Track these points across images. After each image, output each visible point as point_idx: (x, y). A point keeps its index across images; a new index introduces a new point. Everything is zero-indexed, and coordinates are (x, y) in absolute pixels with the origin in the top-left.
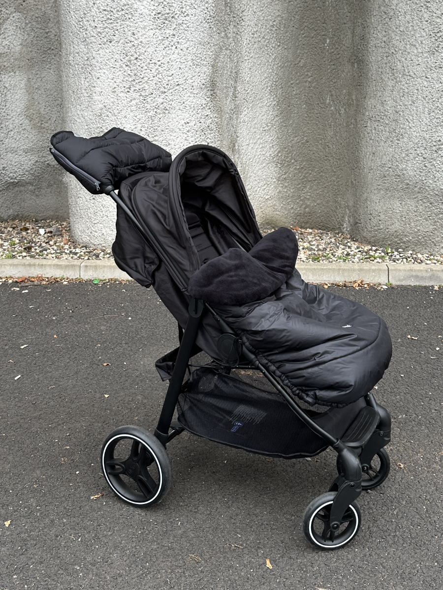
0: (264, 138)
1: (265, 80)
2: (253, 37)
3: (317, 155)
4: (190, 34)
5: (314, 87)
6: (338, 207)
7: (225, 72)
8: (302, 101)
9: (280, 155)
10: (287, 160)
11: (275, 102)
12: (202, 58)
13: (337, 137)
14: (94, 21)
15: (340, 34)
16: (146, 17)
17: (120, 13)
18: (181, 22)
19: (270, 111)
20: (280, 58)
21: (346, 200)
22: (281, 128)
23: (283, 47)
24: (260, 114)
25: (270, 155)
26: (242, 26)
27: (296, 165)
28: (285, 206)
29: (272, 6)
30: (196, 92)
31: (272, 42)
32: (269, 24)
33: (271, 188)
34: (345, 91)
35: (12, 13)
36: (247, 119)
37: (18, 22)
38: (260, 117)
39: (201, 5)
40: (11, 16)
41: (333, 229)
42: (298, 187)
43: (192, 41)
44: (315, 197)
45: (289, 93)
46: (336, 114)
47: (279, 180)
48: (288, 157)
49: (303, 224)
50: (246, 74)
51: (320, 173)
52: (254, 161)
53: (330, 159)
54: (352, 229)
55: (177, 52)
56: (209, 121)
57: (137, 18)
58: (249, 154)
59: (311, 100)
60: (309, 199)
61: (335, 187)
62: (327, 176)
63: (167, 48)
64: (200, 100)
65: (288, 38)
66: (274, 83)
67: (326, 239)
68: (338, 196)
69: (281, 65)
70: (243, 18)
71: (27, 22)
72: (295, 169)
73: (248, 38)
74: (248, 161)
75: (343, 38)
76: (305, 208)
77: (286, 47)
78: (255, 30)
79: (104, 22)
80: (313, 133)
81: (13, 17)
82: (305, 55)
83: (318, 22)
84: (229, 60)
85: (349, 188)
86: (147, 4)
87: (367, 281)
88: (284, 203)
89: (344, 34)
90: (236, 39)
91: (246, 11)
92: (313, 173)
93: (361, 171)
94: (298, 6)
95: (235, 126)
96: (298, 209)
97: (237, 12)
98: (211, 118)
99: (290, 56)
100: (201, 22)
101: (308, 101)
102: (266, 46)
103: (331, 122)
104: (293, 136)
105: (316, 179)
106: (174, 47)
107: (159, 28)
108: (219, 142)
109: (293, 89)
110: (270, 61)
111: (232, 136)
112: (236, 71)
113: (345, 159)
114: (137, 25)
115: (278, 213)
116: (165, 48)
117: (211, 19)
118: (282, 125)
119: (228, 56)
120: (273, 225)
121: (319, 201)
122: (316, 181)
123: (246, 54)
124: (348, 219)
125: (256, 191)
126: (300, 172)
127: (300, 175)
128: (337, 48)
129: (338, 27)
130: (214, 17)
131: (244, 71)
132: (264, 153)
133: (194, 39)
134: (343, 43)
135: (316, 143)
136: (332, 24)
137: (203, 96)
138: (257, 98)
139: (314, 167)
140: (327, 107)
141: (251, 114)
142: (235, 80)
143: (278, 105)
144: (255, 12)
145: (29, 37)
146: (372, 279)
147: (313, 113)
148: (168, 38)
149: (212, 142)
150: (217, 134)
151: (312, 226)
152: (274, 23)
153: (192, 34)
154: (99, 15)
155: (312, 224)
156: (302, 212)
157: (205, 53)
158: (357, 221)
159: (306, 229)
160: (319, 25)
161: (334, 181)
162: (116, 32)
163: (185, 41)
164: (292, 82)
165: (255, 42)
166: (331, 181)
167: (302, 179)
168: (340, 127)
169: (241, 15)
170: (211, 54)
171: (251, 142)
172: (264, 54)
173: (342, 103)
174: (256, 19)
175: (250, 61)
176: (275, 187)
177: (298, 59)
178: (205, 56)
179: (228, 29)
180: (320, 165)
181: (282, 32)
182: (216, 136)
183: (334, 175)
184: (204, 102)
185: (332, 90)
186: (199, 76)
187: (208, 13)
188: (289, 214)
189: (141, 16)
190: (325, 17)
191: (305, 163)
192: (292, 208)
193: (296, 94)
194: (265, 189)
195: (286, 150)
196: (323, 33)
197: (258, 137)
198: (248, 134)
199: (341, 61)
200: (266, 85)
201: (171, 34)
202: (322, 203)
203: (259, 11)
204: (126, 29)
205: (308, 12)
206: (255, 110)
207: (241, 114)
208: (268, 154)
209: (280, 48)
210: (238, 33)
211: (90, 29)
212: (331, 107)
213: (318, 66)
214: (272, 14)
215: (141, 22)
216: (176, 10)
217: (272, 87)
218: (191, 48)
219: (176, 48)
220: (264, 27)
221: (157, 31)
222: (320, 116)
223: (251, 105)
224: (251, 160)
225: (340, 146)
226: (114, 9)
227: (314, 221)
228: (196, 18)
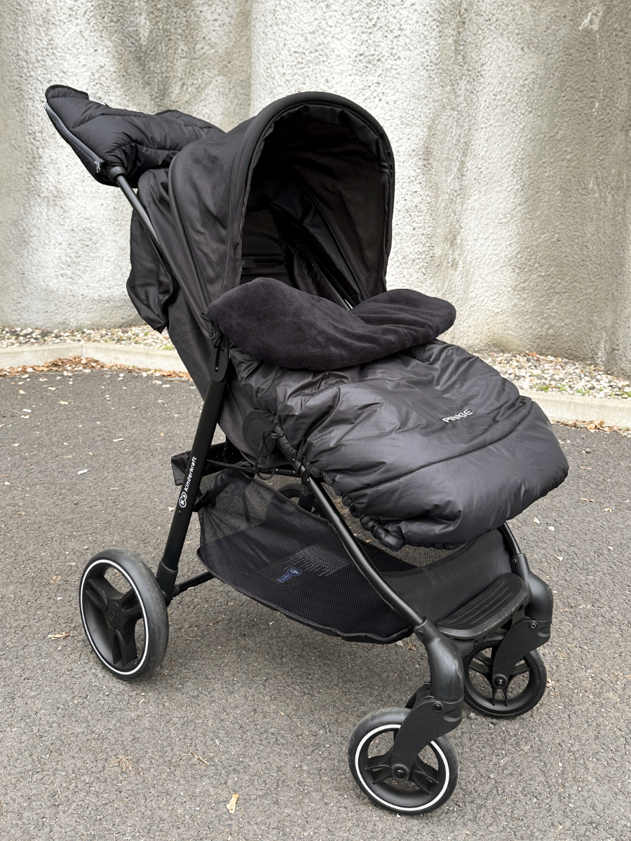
0: (499, 233)
1: (507, 157)
2: (494, 99)
3: (570, 259)
4: (400, 82)
5: (574, 167)
6: (593, 329)
7: (448, 139)
8: (556, 186)
9: (519, 256)
10: (528, 264)
11: (519, 186)
12: (415, 116)
13: (600, 235)
14: (283, 66)
15: (613, 93)
16: (345, 59)
17: (313, 55)
18: (389, 66)
19: (510, 198)
20: (530, 128)
21: (604, 319)
22: (524, 221)
23: (535, 114)
24: (497, 201)
25: (506, 255)
26: (480, 83)
27: (540, 271)
28: (520, 324)
29: (525, 60)
30: (402, 160)
31: (522, 107)
32: (518, 83)
33: (503, 300)
34: (614, 170)
35: (215, 76)
36: (477, 206)
37: (222, 87)
38: (496, 204)
39: (419, 46)
40: (214, 80)
41: (584, 358)
42: (541, 300)
43: (403, 92)
44: (563, 314)
45: (538, 175)
46: (601, 203)
47: (515, 290)
48: (530, 260)
49: (544, 350)
50: (481, 147)
51: (572, 283)
52: (483, 262)
53: (588, 264)
54: (607, 359)
55: (380, 104)
56: (418, 199)
57: (333, 60)
58: (476, 252)
59: (569, 185)
60: (554, 317)
61: (592, 302)
62: (582, 287)
63: (368, 100)
64: (407, 171)
65: (544, 102)
66: (520, 161)
67: (570, 368)
68: (595, 314)
69: (531, 138)
70: (483, 73)
71: (231, 87)
72: (539, 276)
73: (488, 100)
74: (474, 262)
75: (618, 99)
76: (548, 329)
77: (539, 114)
78: (498, 90)
79: (294, 67)
80: (567, 229)
81: (217, 81)
82: (565, 125)
83: (586, 80)
84: (455, 123)
85: (609, 303)
86: (346, 43)
87: (608, 423)
88: (519, 320)
89: (619, 93)
90: (470, 99)
91: (487, 65)
92: (563, 282)
93: (626, 277)
94: (560, 59)
95: (458, 213)
96: (539, 330)
97: (474, 65)
98: (421, 196)
99: (545, 125)
100: (418, 69)
101: (564, 185)
102: (513, 112)
103: (594, 214)
104: (540, 232)
105: (566, 290)
106: (378, 99)
107: (360, 74)
108: (431, 229)
109: (544, 170)
110: (516, 132)
111: (451, 225)
112: (466, 141)
113: (607, 264)
114: (332, 70)
115: (510, 332)
116: (366, 99)
117: (431, 66)
118: (526, 217)
119: (454, 118)
120: (502, 348)
121: (567, 321)
122: (567, 294)
123: (482, 120)
124: (605, 346)
125: (483, 301)
126: (545, 280)
127: (545, 284)
128: (609, 114)
129: (611, 85)
130: (436, 64)
131: (478, 142)
132: (497, 252)
133: (405, 91)
134: (617, 105)
135: (571, 243)
136: (604, 82)
137: (412, 166)
138: (494, 180)
139: (565, 275)
140: (589, 194)
141: (483, 199)
142: (464, 153)
143: (522, 190)
144: (500, 67)
145: (232, 104)
146: (617, 421)
147: (570, 202)
148: (370, 87)
149: (420, 227)
150: (428, 217)
151: (556, 354)
152: (526, 82)
153: (403, 83)
154: (288, 59)
155: (557, 350)
156: (544, 334)
157: (419, 110)
158: (614, 346)
159: (547, 356)
160: (587, 83)
161: (591, 294)
162: (307, 79)
163: (392, 92)
164: (544, 160)
165: (497, 106)
166: (586, 294)
167: (547, 290)
168: (604, 220)
169: (479, 69)
170: (429, 111)
171: (480, 236)
172: (508, 121)
173: (609, 188)
174: (500, 76)
175: (488, 130)
176: (510, 299)
177: (556, 130)
178: (419, 114)
179: (458, 83)
180: (573, 272)
181: (535, 94)
182: (427, 221)
183: (592, 286)
184: (413, 173)
185: (598, 170)
186: (409, 139)
187: (428, 57)
188: (525, 335)
189: (338, 58)
190: (595, 73)
191: (552, 269)
192: (531, 327)
193: (548, 177)
194: (495, 300)
195: (529, 250)
196: (591, 95)
197: (491, 231)
198: (477, 226)
199: (612, 131)
200: (508, 163)
201: (375, 81)
202: (572, 323)
203: (506, 66)
204: (318, 76)
205: (572, 68)
206: (490, 196)
207: (469, 199)
208: (502, 255)
209: (531, 115)
210: (474, 91)
211: (278, 76)
212: (594, 194)
213: (582, 139)
214: (523, 70)
215: (338, 65)
216: (384, 51)
217: (516, 165)
218: (401, 101)
219: (380, 100)
220: (512, 87)
221: (357, 77)
222: (579, 206)
223: (484, 188)
224: (479, 260)
225: (603, 246)
226: (307, 50)
227: (560, 347)
228: (411, 62)
